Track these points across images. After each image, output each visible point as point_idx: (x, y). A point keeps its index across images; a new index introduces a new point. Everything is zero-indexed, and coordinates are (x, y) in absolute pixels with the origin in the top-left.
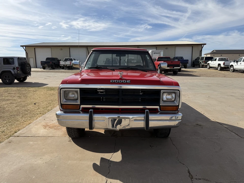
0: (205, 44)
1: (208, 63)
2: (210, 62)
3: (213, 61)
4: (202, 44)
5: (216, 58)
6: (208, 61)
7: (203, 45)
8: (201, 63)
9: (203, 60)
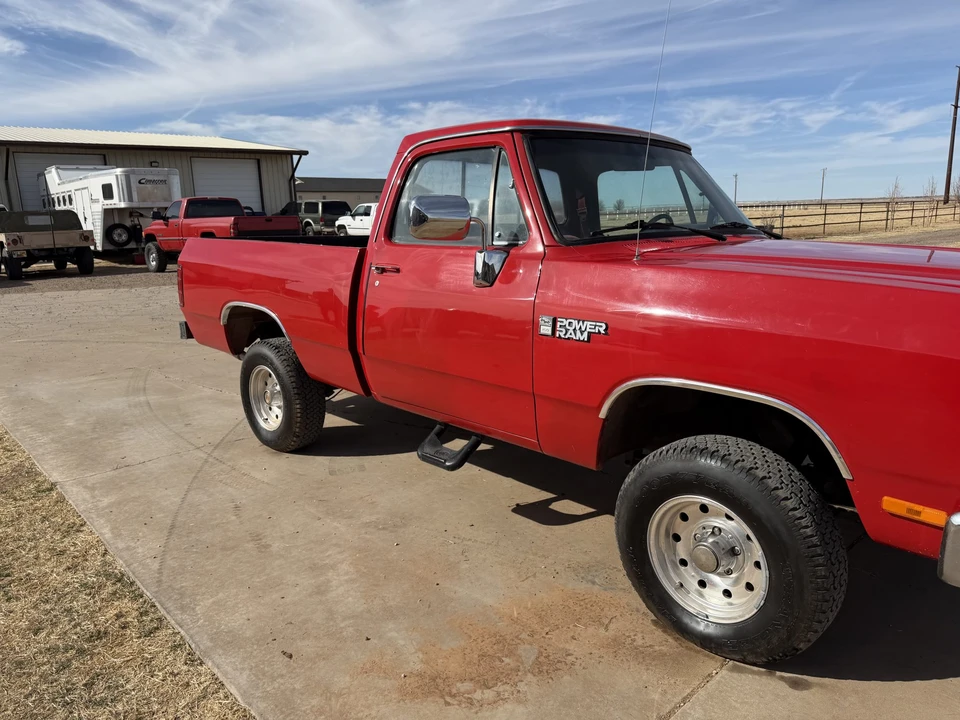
0: (306, 153)
1: (337, 223)
2: (343, 220)
3: (358, 218)
4: (291, 153)
5: (366, 205)
6: (335, 217)
7: (296, 158)
8: (308, 224)
9: (317, 211)
